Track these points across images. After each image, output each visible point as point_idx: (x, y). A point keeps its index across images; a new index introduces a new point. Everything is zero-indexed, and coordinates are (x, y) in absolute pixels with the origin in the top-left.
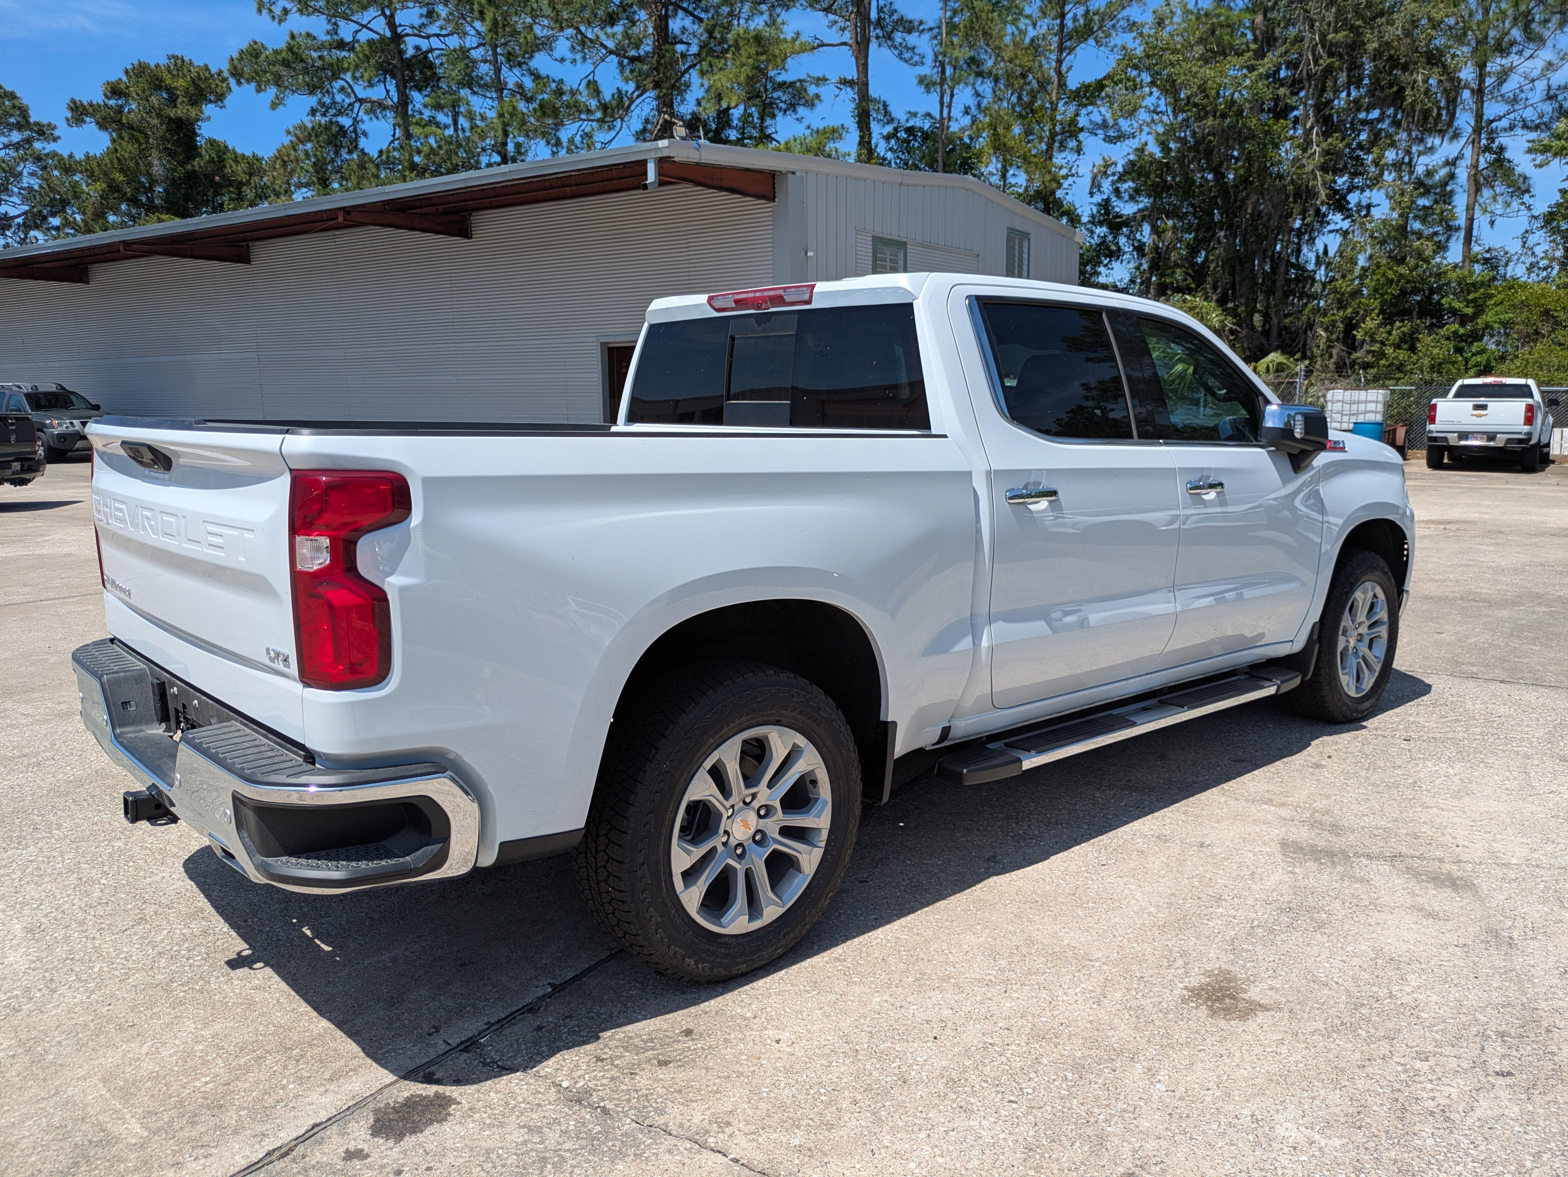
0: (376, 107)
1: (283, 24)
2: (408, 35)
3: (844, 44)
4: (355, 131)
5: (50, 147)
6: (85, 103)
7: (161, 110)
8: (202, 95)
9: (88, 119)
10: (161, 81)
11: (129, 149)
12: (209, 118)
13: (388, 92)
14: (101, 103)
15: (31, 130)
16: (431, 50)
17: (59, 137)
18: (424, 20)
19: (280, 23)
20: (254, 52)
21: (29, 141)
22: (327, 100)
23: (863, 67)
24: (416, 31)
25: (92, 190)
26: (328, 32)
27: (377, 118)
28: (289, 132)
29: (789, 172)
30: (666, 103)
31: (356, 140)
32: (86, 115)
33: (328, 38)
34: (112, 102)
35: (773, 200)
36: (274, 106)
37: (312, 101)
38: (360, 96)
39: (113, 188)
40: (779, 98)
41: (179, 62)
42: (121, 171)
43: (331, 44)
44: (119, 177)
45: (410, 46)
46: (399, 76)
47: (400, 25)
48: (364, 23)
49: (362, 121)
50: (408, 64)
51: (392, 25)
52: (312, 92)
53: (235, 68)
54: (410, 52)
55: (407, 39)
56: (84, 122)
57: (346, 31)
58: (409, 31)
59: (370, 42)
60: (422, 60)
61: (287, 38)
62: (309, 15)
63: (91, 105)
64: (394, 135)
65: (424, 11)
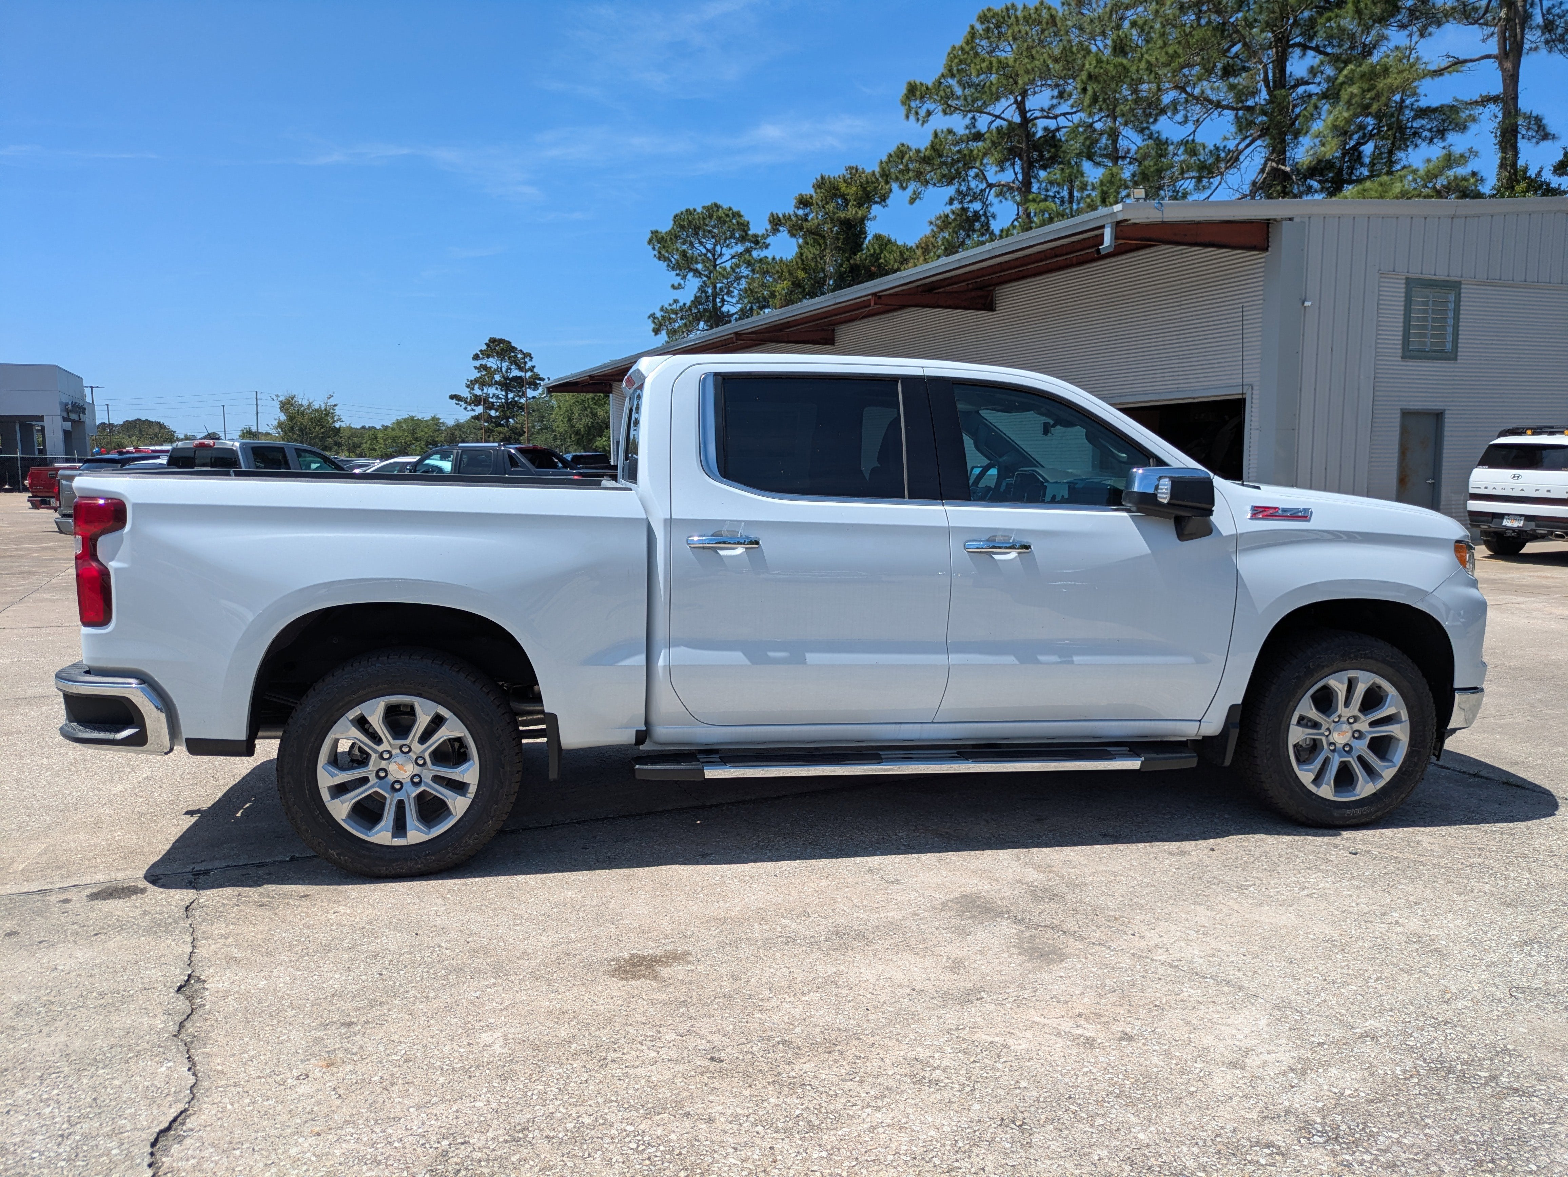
0: (1004, 190)
1: (925, 125)
2: (1036, 118)
3: (1488, 57)
4: (985, 214)
5: (763, 253)
6: (781, 216)
7: (834, 213)
8: (868, 197)
9: (781, 229)
10: (837, 189)
11: (811, 252)
12: (875, 217)
13: (1016, 174)
14: (792, 213)
15: (749, 240)
16: (1058, 129)
17: (769, 245)
18: (1055, 101)
19: (923, 124)
20: (901, 153)
21: (748, 251)
22: (964, 188)
23: (1512, 79)
24: (1045, 114)
25: (782, 287)
26: (967, 127)
27: (1006, 199)
28: (931, 223)
29: (1285, 219)
30: (1279, 151)
31: (988, 223)
32: (780, 225)
33: (967, 132)
34: (800, 212)
35: (1266, 250)
36: (912, 201)
37: (951, 190)
38: (990, 182)
39: (797, 284)
40: (1422, 127)
41: (854, 171)
42: (804, 269)
43: (968, 138)
44: (801, 275)
45: (1040, 128)
46: (1025, 158)
47: (1030, 110)
48: (997, 113)
49: (991, 204)
50: (1036, 146)
51: (1022, 110)
52: (950, 183)
53: (883, 170)
54: (1040, 133)
55: (1038, 121)
56: (778, 231)
57: (983, 123)
58: (1038, 114)
59: (999, 130)
60: (1051, 139)
61: (931, 137)
62: (951, 114)
63: (784, 216)
64: (1018, 214)
65: (1056, 93)
